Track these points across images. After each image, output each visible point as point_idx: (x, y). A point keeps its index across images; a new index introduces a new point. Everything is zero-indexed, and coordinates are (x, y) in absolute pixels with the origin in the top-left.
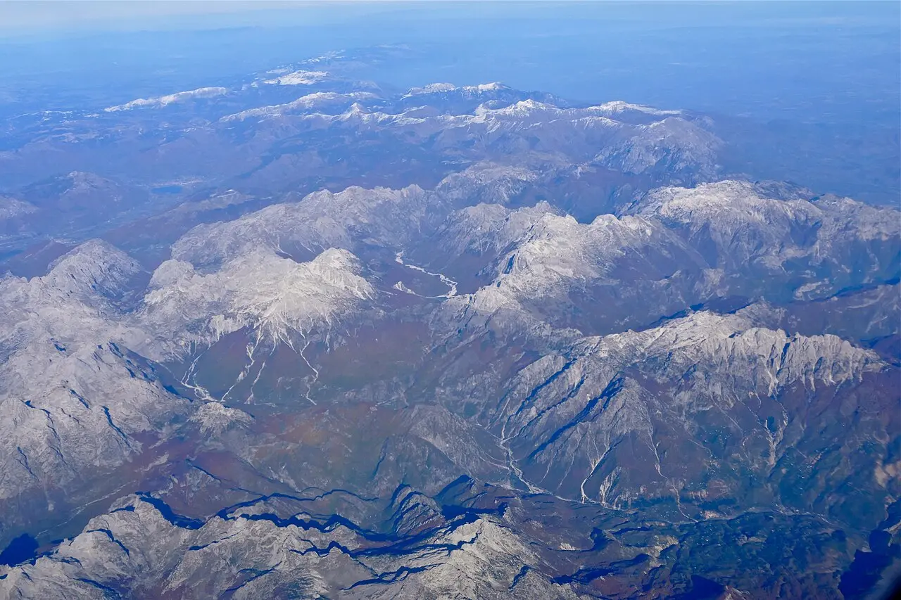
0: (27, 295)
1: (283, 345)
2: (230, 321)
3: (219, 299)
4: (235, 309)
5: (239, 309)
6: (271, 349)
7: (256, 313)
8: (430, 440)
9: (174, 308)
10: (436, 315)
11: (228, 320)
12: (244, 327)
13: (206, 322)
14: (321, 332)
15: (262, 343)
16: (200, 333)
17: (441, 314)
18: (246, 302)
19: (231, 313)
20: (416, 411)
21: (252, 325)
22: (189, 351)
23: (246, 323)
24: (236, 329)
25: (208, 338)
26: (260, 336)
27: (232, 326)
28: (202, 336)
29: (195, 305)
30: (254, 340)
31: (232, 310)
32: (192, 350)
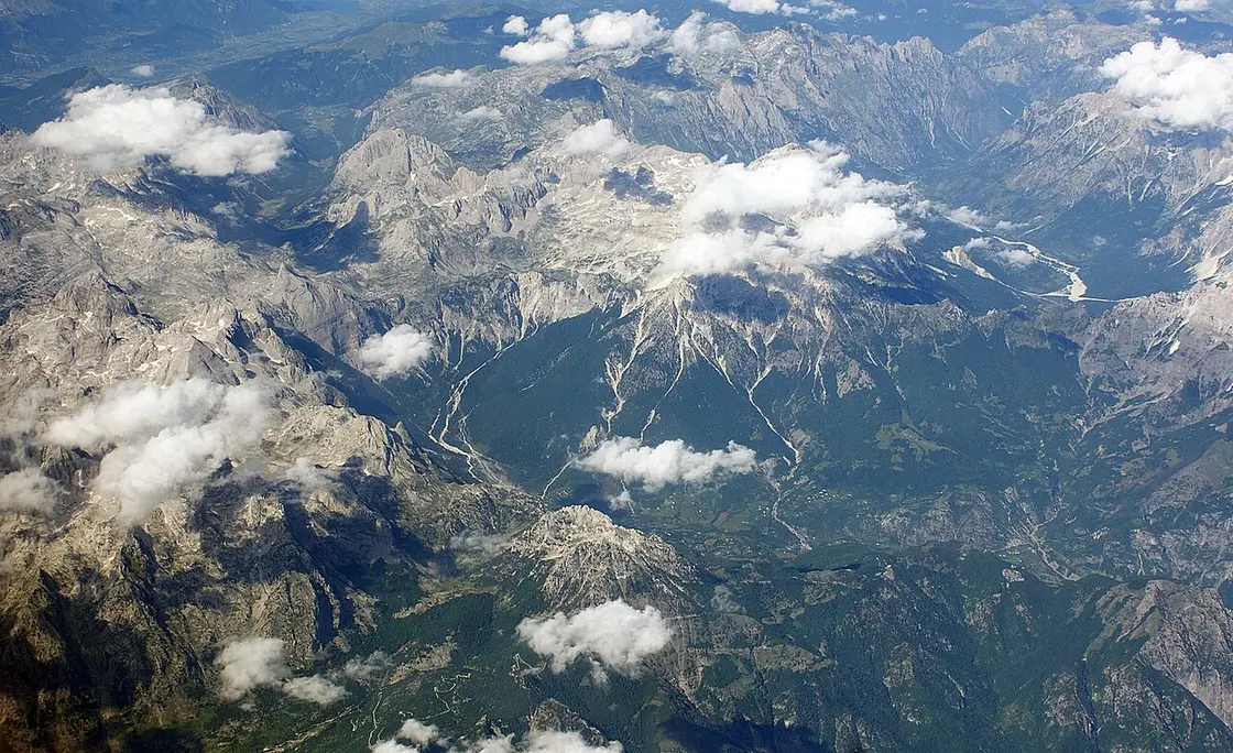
0: (46, 174)
1: (704, 368)
2: (557, 289)
3: (522, 233)
4: (569, 263)
5: (581, 263)
6: (671, 376)
7: (629, 277)
8: (1192, 686)
9: (411, 243)
10: (1101, 337)
11: (553, 287)
12: (596, 310)
13: (494, 286)
14: (804, 346)
15: (646, 359)
16: (476, 313)
17: (1111, 336)
18: (602, 248)
19: (560, 271)
20: (1150, 598)
21: (618, 308)
22: (444, 356)
23: (601, 301)
24: (574, 312)
25: (498, 328)
26: (640, 336)
27: (562, 306)
28: (481, 320)
29: (466, 241)
30: (624, 347)
31: (560, 264)
32: (453, 356)
